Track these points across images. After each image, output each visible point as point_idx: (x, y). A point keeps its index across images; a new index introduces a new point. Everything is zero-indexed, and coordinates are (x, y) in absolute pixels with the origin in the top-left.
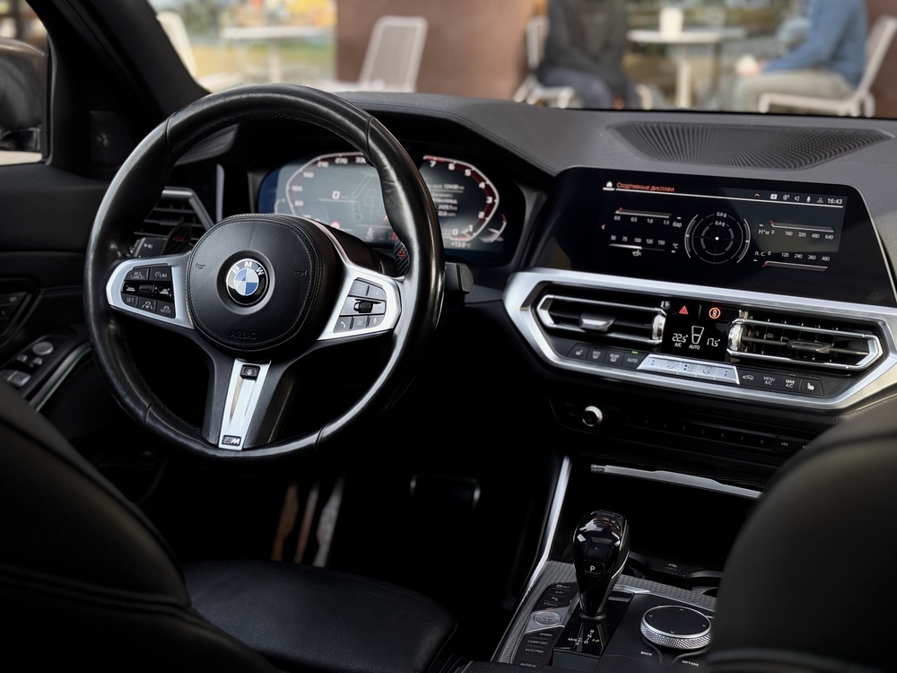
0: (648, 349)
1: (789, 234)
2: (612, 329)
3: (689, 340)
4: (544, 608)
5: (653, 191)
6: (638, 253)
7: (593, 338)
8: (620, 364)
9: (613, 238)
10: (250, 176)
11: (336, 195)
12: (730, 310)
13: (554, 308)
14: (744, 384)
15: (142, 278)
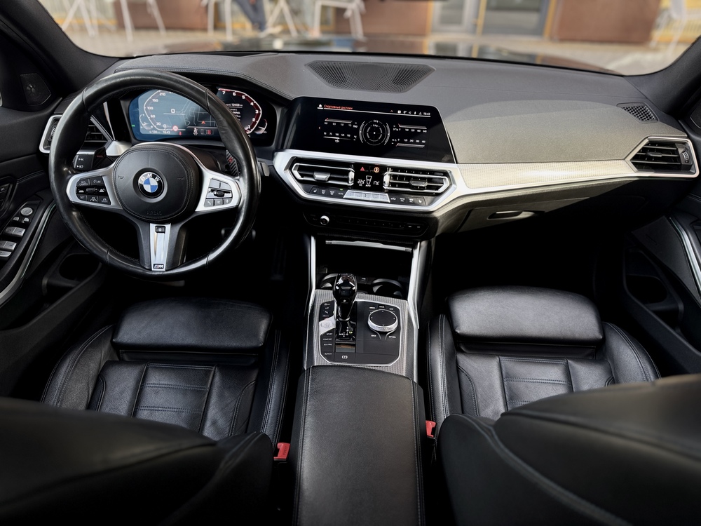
0: (346, 188)
1: (407, 130)
2: (330, 179)
3: (365, 182)
4: (323, 319)
5: (343, 109)
6: (338, 141)
7: (321, 184)
8: (335, 196)
9: (325, 133)
10: (122, 102)
11: (173, 111)
12: (384, 168)
13: (300, 169)
14: (392, 202)
15: (86, 184)
